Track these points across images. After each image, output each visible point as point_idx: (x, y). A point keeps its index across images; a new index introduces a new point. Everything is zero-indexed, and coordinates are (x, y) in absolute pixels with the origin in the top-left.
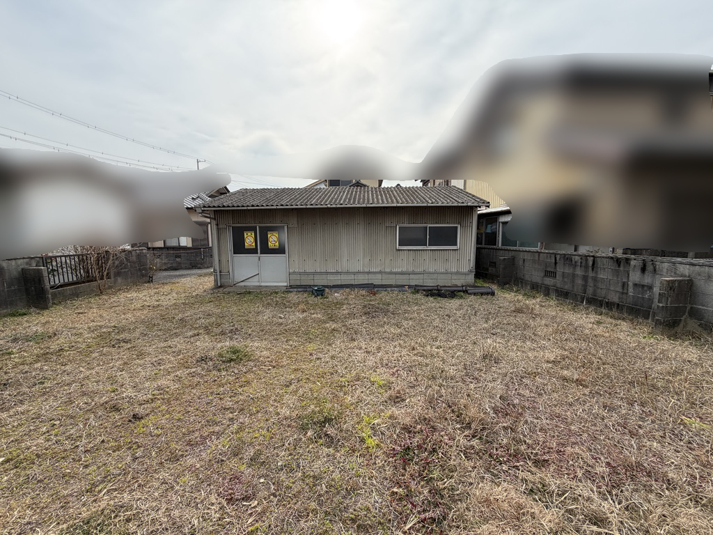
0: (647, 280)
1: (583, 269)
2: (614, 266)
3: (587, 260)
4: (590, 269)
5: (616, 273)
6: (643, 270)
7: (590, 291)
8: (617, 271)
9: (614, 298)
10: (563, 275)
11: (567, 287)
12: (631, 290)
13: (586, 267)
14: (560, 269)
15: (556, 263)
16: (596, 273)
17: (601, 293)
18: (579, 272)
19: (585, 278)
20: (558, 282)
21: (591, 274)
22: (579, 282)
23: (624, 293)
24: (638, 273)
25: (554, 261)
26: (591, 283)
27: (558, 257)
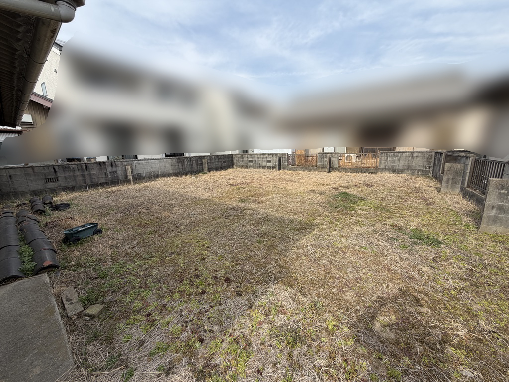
0: (114, 169)
1: (80, 171)
2: (99, 166)
3: (81, 166)
4: (85, 170)
5: (101, 169)
6: (112, 165)
7: (89, 181)
8: (101, 168)
9: (103, 180)
10: (65, 177)
11: (71, 184)
12: (109, 175)
13: (82, 169)
14: (60, 175)
15: (55, 171)
16: (89, 171)
17: (96, 180)
18: (78, 173)
19: (83, 176)
20: (62, 182)
21: (86, 172)
22: (80, 178)
23: (107, 177)
24: (110, 167)
25: (53, 170)
26: (87, 177)
27: (56, 168)
